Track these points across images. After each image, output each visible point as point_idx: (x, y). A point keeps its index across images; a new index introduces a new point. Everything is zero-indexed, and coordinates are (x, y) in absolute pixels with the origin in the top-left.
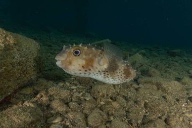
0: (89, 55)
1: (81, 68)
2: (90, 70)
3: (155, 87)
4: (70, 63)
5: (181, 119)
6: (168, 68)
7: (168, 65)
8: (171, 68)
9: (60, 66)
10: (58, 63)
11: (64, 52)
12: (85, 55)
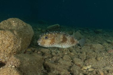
0: (52, 37)
1: (49, 44)
2: (54, 44)
3: (89, 47)
4: (44, 43)
5: (103, 58)
6: (95, 39)
7: (95, 38)
8: (96, 39)
9: (40, 45)
10: (39, 44)
11: (41, 39)
12: (50, 38)
